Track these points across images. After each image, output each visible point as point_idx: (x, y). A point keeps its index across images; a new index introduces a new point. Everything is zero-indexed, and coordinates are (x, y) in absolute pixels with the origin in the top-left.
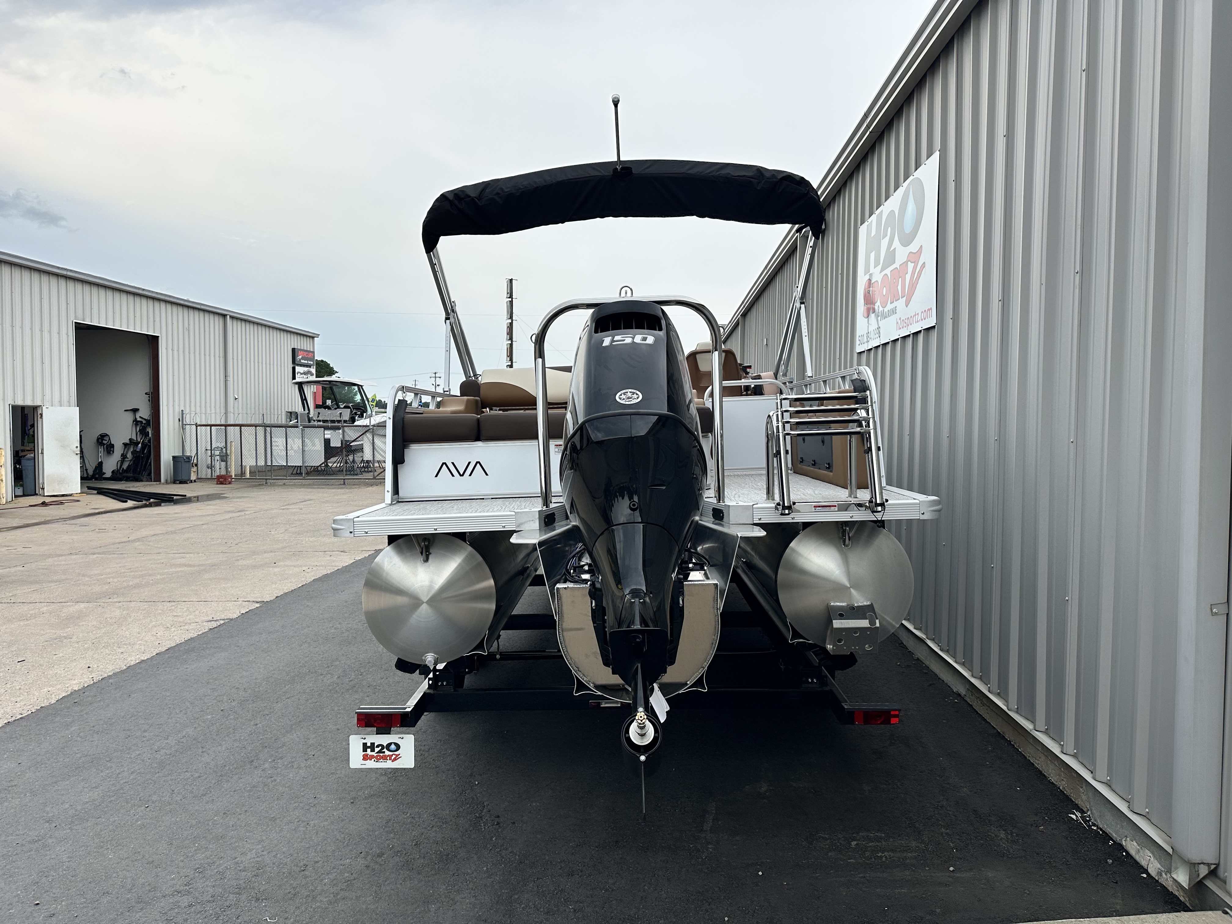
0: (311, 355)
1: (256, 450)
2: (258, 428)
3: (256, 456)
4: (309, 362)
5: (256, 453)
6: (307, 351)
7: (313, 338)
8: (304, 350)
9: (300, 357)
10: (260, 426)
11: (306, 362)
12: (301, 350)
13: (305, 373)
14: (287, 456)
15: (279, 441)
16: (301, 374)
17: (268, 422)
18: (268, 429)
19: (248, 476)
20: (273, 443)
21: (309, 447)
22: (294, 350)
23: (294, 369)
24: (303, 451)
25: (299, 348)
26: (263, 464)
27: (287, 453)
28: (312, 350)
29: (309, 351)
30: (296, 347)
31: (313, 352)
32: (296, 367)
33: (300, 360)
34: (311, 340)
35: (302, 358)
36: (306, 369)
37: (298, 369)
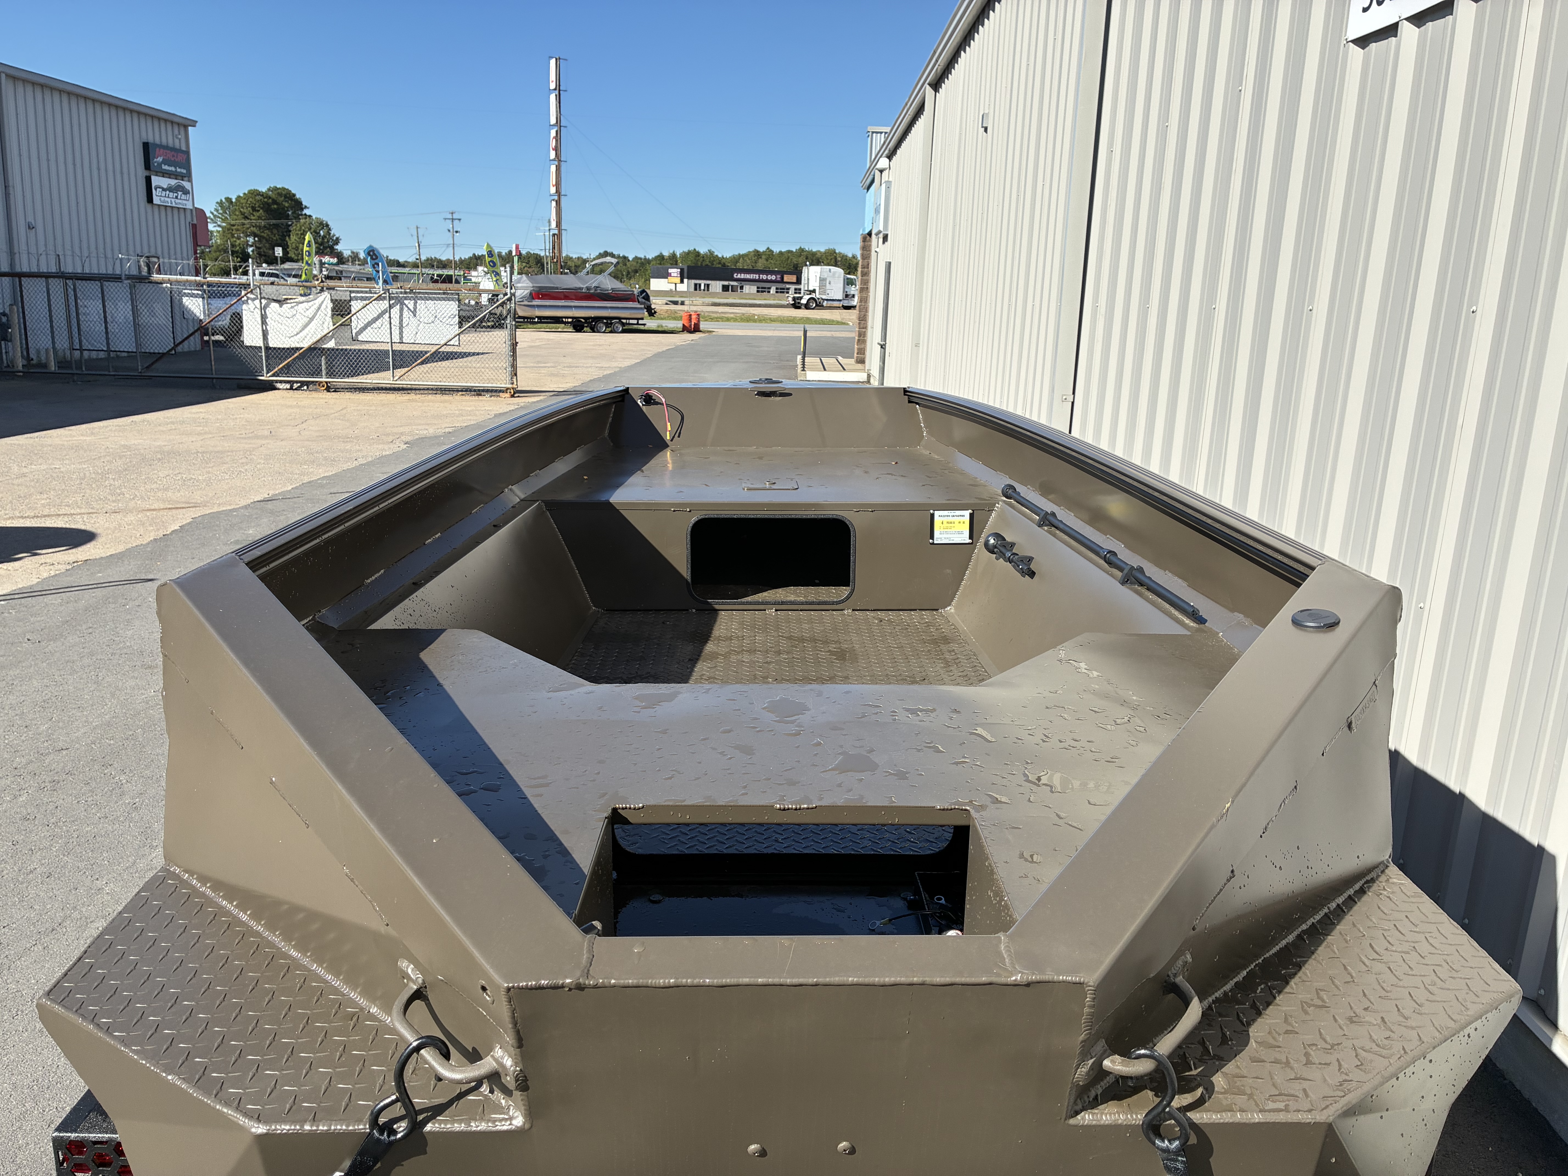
0: (180, 158)
1: (51, 321)
2: (50, 280)
3: (52, 332)
4: (179, 170)
5: (52, 327)
6: (173, 149)
7: (186, 127)
8: (167, 147)
9: (160, 159)
10: (54, 277)
11: (173, 169)
12: (161, 146)
13: (170, 189)
14: (107, 333)
15: (91, 308)
16: (164, 190)
17: (69, 269)
18: (70, 282)
19: (53, 367)
20: (81, 310)
21: (145, 318)
22: (146, 146)
23: (148, 180)
24: (136, 325)
25: (158, 141)
26: (66, 345)
27: (106, 328)
28: (184, 148)
29: (179, 151)
30: (151, 140)
31: (187, 153)
32: (153, 178)
33: (160, 165)
34: (182, 129)
35: (165, 162)
36: (173, 182)
37: (156, 181)
